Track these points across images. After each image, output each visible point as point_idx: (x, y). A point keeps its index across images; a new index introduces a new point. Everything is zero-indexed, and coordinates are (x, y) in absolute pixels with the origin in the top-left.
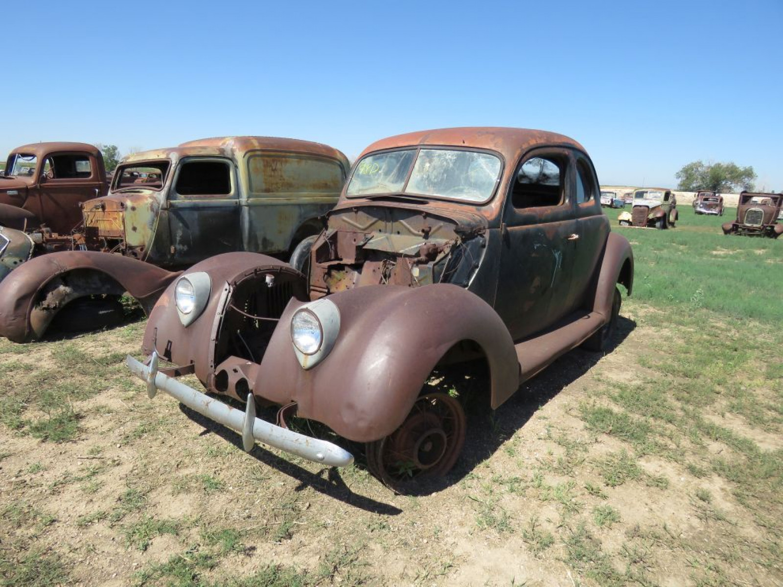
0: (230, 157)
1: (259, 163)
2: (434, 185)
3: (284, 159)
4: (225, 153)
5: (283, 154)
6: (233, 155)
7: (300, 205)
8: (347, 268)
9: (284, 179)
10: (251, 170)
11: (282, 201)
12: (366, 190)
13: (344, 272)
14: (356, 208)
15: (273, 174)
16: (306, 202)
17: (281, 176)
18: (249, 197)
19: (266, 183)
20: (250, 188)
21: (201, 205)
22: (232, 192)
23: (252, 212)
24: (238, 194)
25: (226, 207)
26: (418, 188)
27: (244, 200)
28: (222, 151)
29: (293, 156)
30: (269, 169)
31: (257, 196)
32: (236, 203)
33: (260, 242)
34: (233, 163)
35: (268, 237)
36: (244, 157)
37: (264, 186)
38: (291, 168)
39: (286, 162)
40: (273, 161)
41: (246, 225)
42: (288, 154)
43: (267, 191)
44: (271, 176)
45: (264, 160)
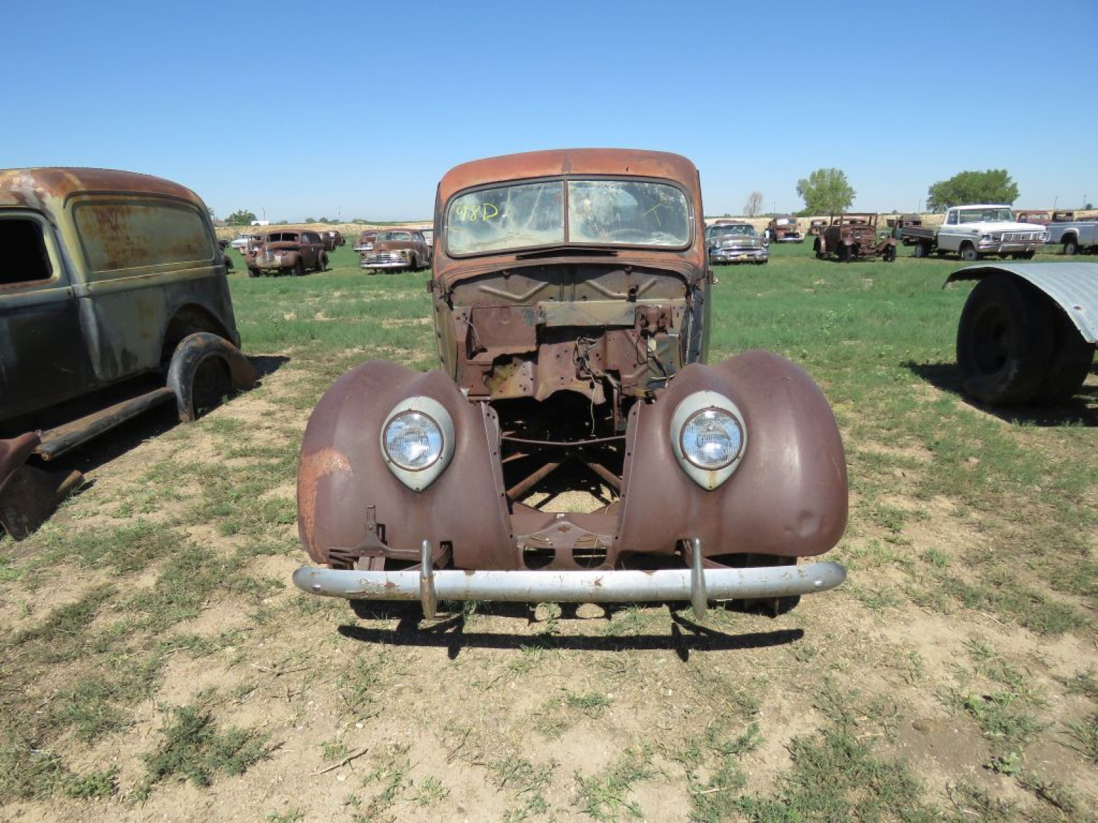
0: (39, 208)
1: (89, 217)
2: (609, 228)
3: (124, 207)
4: (28, 201)
5: (122, 198)
6: (43, 203)
7: (163, 286)
8: (515, 360)
9: (132, 243)
10: (81, 231)
11: (138, 281)
12: (489, 243)
13: (512, 365)
14: (507, 270)
15: (114, 234)
16: (171, 279)
17: (128, 238)
18: (88, 280)
19: (108, 251)
20: (87, 264)
21: (10, 305)
22: (57, 273)
23: (98, 306)
24: (68, 277)
25: (53, 303)
26: (587, 235)
27: (80, 285)
28: (20, 197)
29: (136, 201)
30: (107, 226)
31: (100, 277)
32: (69, 293)
33: (118, 358)
34: (47, 218)
35: (129, 349)
36: (64, 207)
37: (106, 258)
38: (138, 221)
39: (129, 211)
40: (111, 211)
41: (93, 331)
42: (129, 198)
43: (113, 265)
44: (113, 239)
45: (96, 211)
